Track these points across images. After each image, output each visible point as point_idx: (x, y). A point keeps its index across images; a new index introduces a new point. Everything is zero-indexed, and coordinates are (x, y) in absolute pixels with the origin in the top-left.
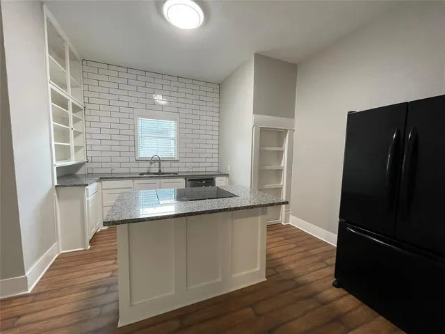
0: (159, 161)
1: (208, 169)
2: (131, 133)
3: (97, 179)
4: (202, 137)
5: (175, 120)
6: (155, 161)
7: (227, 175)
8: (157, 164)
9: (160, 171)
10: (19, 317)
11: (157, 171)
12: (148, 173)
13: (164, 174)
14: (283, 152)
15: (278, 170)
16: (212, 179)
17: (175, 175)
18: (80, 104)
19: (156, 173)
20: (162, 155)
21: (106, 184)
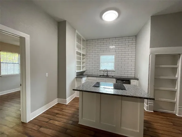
0: (107, 71)
1: (129, 76)
2: (98, 61)
3: (87, 76)
4: (126, 61)
5: (114, 55)
6: (106, 71)
7: (138, 79)
8: (106, 72)
9: (107, 75)
10: (63, 109)
11: (106, 75)
12: (103, 76)
13: (109, 76)
14: (177, 68)
16: (129, 80)
17: (113, 77)
18: (84, 53)
19: (106, 76)
20: (108, 69)
21: (89, 78)
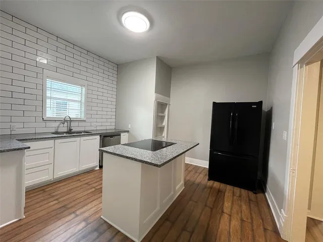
0: (70, 121)
4: (104, 102)
5: (84, 86)
7: (128, 132)
8: (69, 124)
11: (67, 130)
12: (56, 133)
14: (164, 116)
15: (161, 128)
16: (119, 135)
17: (88, 133)
